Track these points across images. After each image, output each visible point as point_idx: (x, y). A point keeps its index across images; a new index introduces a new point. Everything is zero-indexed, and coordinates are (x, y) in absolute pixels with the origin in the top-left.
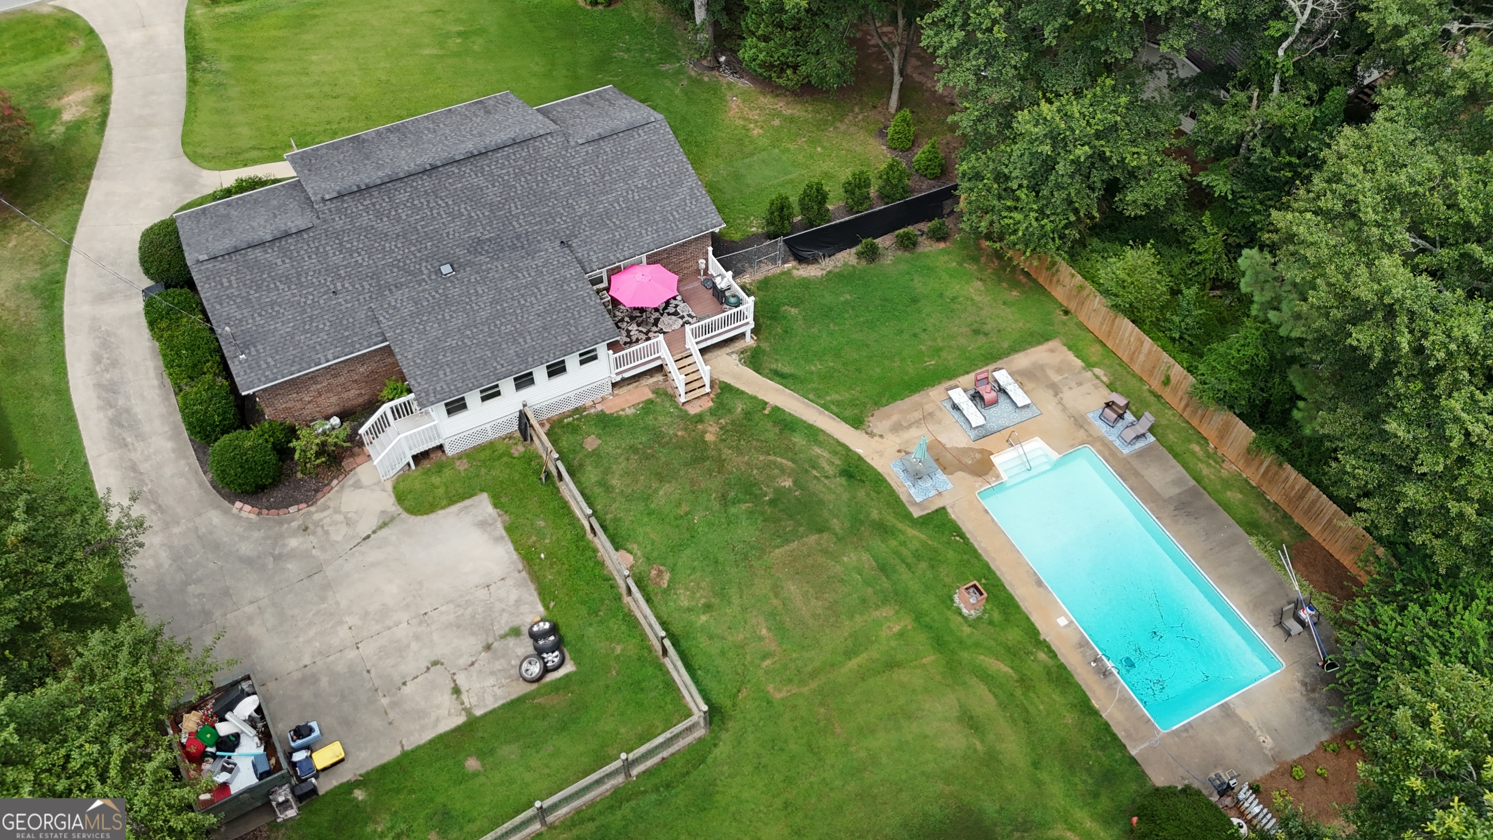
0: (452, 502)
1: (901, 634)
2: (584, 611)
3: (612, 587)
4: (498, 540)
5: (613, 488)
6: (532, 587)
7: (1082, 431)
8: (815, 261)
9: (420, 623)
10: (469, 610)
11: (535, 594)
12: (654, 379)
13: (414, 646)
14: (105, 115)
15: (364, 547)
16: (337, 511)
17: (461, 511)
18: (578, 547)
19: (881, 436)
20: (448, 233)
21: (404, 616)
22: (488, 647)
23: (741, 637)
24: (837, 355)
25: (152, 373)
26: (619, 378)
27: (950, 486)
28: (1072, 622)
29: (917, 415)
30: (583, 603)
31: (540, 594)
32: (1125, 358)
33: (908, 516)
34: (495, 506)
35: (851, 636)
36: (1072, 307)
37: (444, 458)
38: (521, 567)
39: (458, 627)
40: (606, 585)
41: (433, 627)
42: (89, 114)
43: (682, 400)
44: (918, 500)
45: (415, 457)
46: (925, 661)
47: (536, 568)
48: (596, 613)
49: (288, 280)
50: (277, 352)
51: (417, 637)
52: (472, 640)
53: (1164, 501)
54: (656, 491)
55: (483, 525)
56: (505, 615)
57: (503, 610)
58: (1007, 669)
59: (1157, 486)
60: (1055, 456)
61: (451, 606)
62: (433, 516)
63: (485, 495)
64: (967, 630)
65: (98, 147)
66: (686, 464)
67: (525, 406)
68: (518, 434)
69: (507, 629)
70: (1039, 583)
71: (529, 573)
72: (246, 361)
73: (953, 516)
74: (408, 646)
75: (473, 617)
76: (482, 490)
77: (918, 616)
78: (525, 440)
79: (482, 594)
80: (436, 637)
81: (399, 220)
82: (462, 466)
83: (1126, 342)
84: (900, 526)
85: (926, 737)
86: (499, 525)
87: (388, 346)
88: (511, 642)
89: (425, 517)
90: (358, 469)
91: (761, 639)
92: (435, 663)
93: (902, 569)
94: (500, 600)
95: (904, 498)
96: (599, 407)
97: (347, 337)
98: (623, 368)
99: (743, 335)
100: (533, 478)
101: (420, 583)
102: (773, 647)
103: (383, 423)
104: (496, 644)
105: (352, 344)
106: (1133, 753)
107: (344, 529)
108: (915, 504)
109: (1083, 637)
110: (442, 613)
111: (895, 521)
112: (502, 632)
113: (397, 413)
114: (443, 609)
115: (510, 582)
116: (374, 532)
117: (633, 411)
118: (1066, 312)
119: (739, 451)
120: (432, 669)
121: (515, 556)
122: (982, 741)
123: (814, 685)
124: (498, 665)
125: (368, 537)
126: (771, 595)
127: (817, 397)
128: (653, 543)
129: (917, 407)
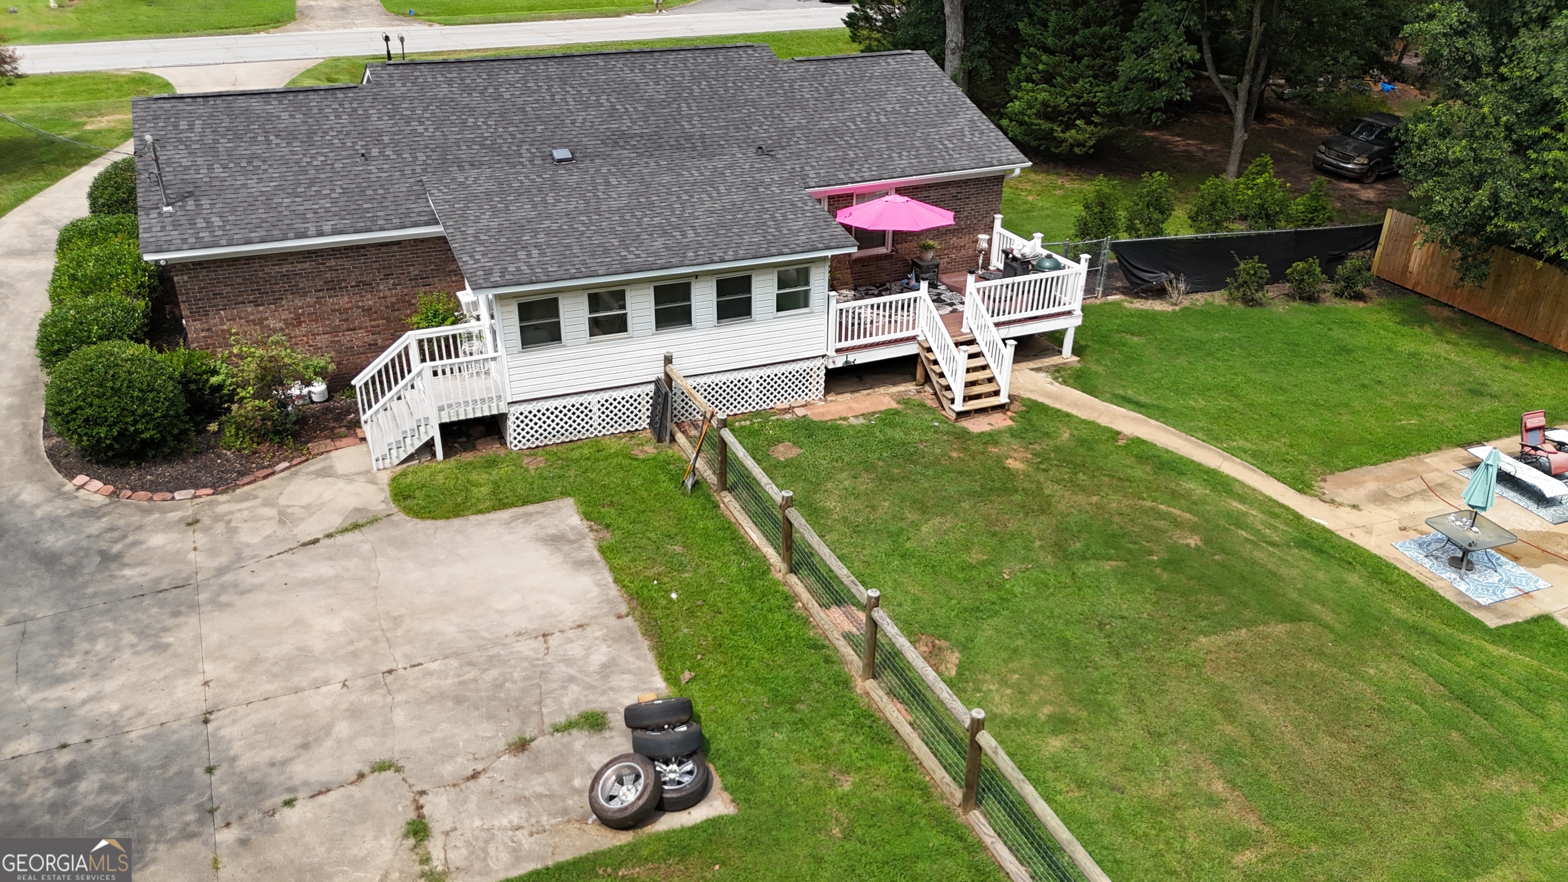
0: (501, 505)
2: (762, 698)
3: (828, 660)
4: (580, 565)
6: (645, 644)
8: (1160, 293)
9: (373, 688)
10: (494, 673)
11: (650, 656)
12: (901, 388)
13: (342, 729)
15: (300, 556)
16: (267, 503)
18: (752, 590)
19: (1354, 507)
21: (341, 672)
22: (521, 746)
26: (840, 362)
27: (1543, 584)
29: (1415, 485)
30: (759, 681)
31: (660, 656)
34: (587, 516)
37: (502, 452)
38: (624, 609)
39: (459, 700)
40: (814, 657)
41: (400, 698)
42: (120, 127)
43: (959, 406)
44: (1484, 601)
47: (658, 613)
48: (791, 704)
51: (354, 713)
52: (486, 729)
56: (574, 689)
57: (571, 679)
61: (454, 663)
63: (570, 501)
67: (668, 360)
68: (648, 434)
69: (574, 714)
71: (641, 620)
72: (171, 215)
74: (328, 729)
75: (498, 686)
76: (564, 494)
78: (660, 440)
79: (528, 647)
80: (399, 716)
82: (532, 465)
86: (589, 545)
88: (579, 740)
89: (440, 523)
90: (334, 454)
91: (1214, 801)
92: (382, 767)
93: (1511, 707)
94: (568, 662)
95: (1450, 597)
96: (800, 412)
98: (850, 343)
100: (666, 485)
101: (397, 621)
102: (1251, 823)
104: (541, 742)
105: (374, 220)
107: (270, 528)
108: (1482, 607)
110: (430, 673)
111: (1449, 630)
112: (562, 720)
114: (434, 666)
115: (596, 632)
116: (329, 536)
120: (370, 780)
121: (614, 591)
124: (536, 785)
125: (316, 541)
127: (1212, 438)
128: (916, 600)
129: (1409, 475)
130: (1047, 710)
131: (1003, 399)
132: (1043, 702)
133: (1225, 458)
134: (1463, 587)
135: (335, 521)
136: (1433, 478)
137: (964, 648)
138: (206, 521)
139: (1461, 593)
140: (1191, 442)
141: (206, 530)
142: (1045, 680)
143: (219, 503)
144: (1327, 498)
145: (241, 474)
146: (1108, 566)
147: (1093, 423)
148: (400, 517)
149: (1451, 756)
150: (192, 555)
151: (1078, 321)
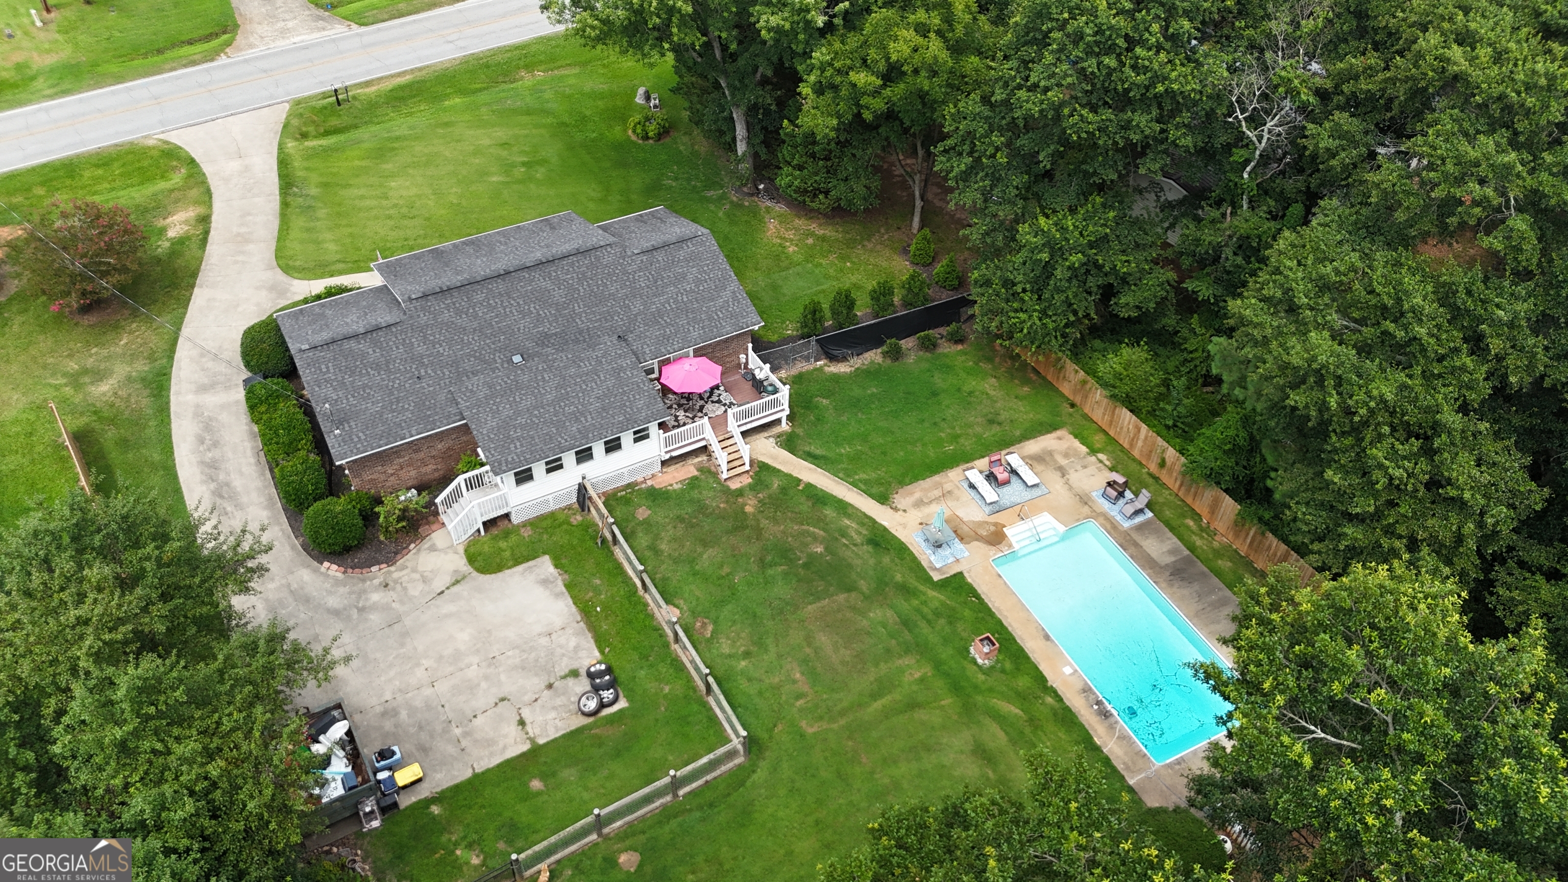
0: (517, 563)
1: (922, 680)
2: (636, 657)
3: (661, 636)
4: (558, 595)
5: (662, 552)
6: (590, 635)
7: (1086, 507)
8: (844, 359)
9: (489, 665)
10: (533, 655)
11: (592, 641)
12: (699, 459)
13: (484, 685)
14: (207, 233)
15: (440, 601)
16: (414, 570)
17: (525, 570)
18: (630, 602)
19: (905, 511)
20: (519, 329)
21: (475, 660)
22: (550, 686)
23: (777, 680)
24: (864, 439)
25: (249, 453)
26: (667, 457)
27: (967, 554)
28: (1076, 671)
29: (937, 493)
30: (635, 649)
31: (596, 641)
32: (1126, 445)
33: (929, 579)
34: (556, 566)
35: (876, 680)
36: (1078, 400)
37: (510, 526)
38: (579, 618)
39: (523, 669)
40: (656, 634)
41: (501, 669)
42: (192, 232)
43: (725, 476)
44: (938, 566)
45: (484, 524)
46: (943, 703)
47: (593, 619)
48: (646, 658)
49: (377, 367)
50: (367, 428)
51: (486, 678)
52: (536, 680)
53: (1161, 568)
54: (701, 555)
55: (545, 582)
56: (565, 659)
57: (563, 655)
58: (1017, 711)
59: (1154, 555)
60: (1062, 529)
61: (517, 651)
62: (500, 575)
63: (547, 557)
64: (981, 677)
65: (200, 260)
66: (728, 532)
67: (584, 478)
68: (576, 506)
69: (567, 671)
70: (1047, 637)
71: (586, 623)
72: (340, 435)
73: (969, 580)
74: (479, 685)
75: (537, 661)
76: (544, 553)
77: (938, 665)
78: (583, 510)
79: (544, 641)
80: (503, 677)
81: (476, 316)
82: (526, 533)
83: (1125, 429)
84: (922, 588)
85: (943, 766)
86: (560, 583)
87: (466, 425)
88: (571, 681)
89: (493, 576)
90: (433, 535)
91: (795, 682)
92: (503, 700)
93: (923, 624)
94: (561, 647)
95: (925, 564)
96: (649, 483)
97: (429, 416)
98: (672, 448)
99: (778, 422)
100: (590, 543)
101: (489, 632)
102: (806, 689)
103: (457, 493)
104: (557, 684)
105: (434, 422)
106: (1131, 782)
107: (420, 586)
108: (936, 569)
109: (1086, 684)
110: (509, 657)
111: (917, 584)
112: (563, 674)
113: (470, 485)
114: (510, 653)
115: (569, 631)
116: (448, 588)
117: (680, 486)
118: (1073, 405)
119: (775, 521)
120: (500, 704)
121: (574, 609)
122: (994, 771)
123: (843, 722)
124: (559, 701)
125: (442, 592)
126: (804, 644)
128: (698, 599)
130: (742, 649)
131: (747, 467)
132: (742, 645)
133: (849, 490)
134: (932, 558)
135: (447, 580)
136: (948, 487)
137: (715, 622)
138: (391, 584)
139: (931, 562)
140: (835, 481)
141: (394, 589)
142: (743, 635)
143: (391, 572)
144: (893, 506)
145: (396, 553)
146: (780, 569)
148: (475, 574)
149: (888, 651)
150: (394, 605)
151: (787, 412)
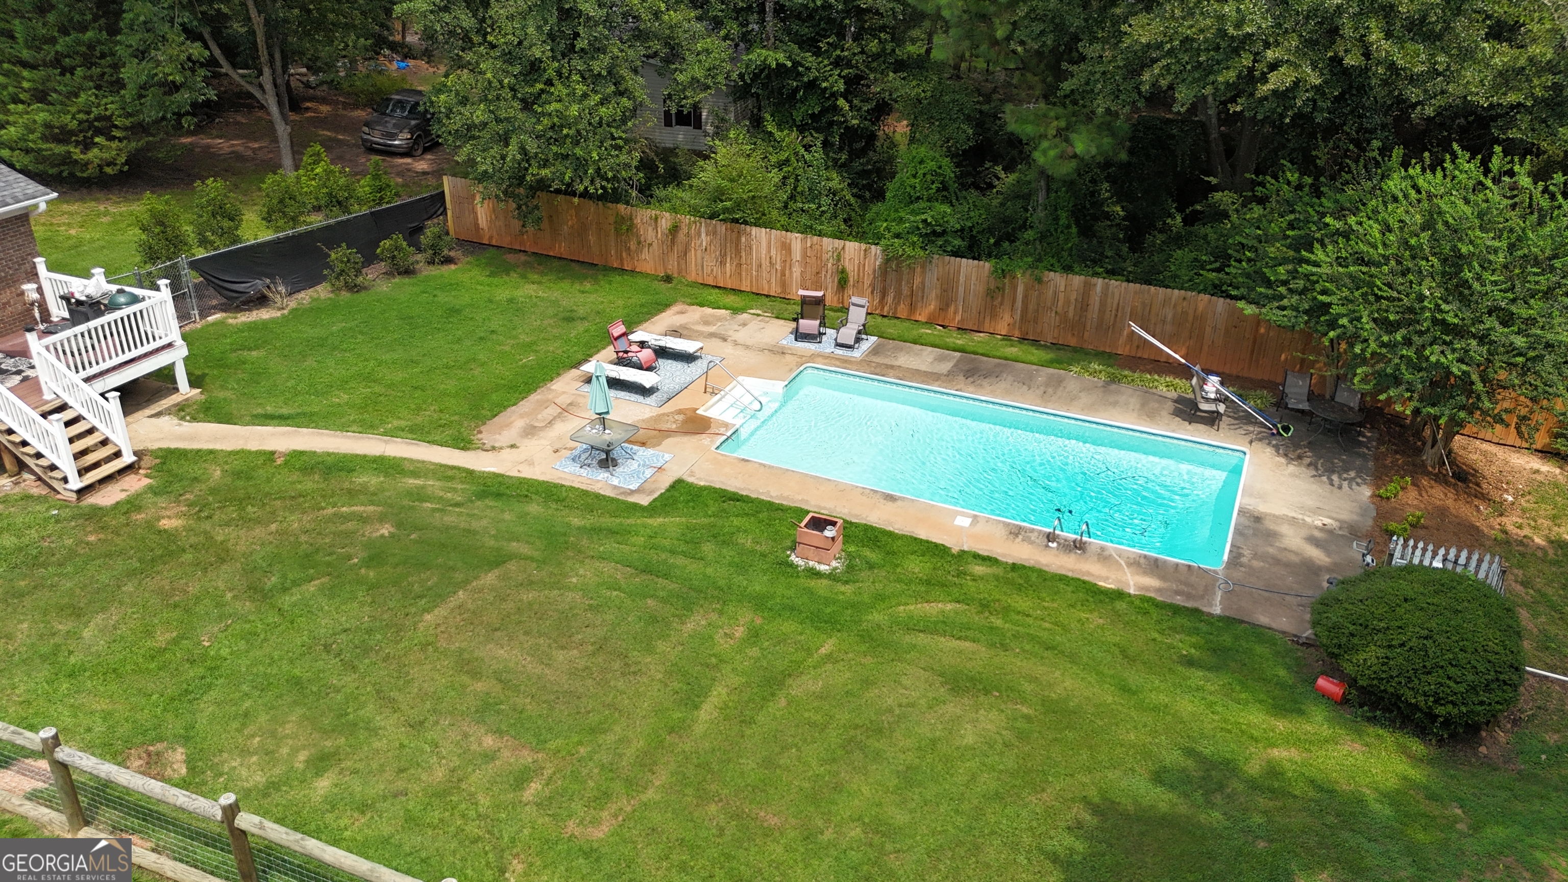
7: (788, 357)
8: (262, 301)
19: (513, 446)
27: (667, 457)
28: (975, 517)
29: (552, 411)
32: (775, 290)
33: (635, 507)
36: (672, 267)
43: (75, 485)
44: (633, 487)
53: (947, 375)
54: (72, 634)
59: (923, 368)
70: (891, 498)
73: (702, 484)
77: (760, 603)
84: (631, 521)
95: (609, 493)
106: (1217, 610)
108: (632, 492)
109: (1007, 525)
111: (618, 521)
118: (668, 279)
122: (1024, 701)
127: (367, 427)
129: (544, 404)
131: (128, 458)
133: (386, 442)
134: (615, 482)
136: (563, 400)
137: (186, 739)
139: (615, 487)
140: (349, 437)
144: (488, 446)
146: (312, 587)
147: (242, 451)
149: (653, 620)
151: (185, 352)
